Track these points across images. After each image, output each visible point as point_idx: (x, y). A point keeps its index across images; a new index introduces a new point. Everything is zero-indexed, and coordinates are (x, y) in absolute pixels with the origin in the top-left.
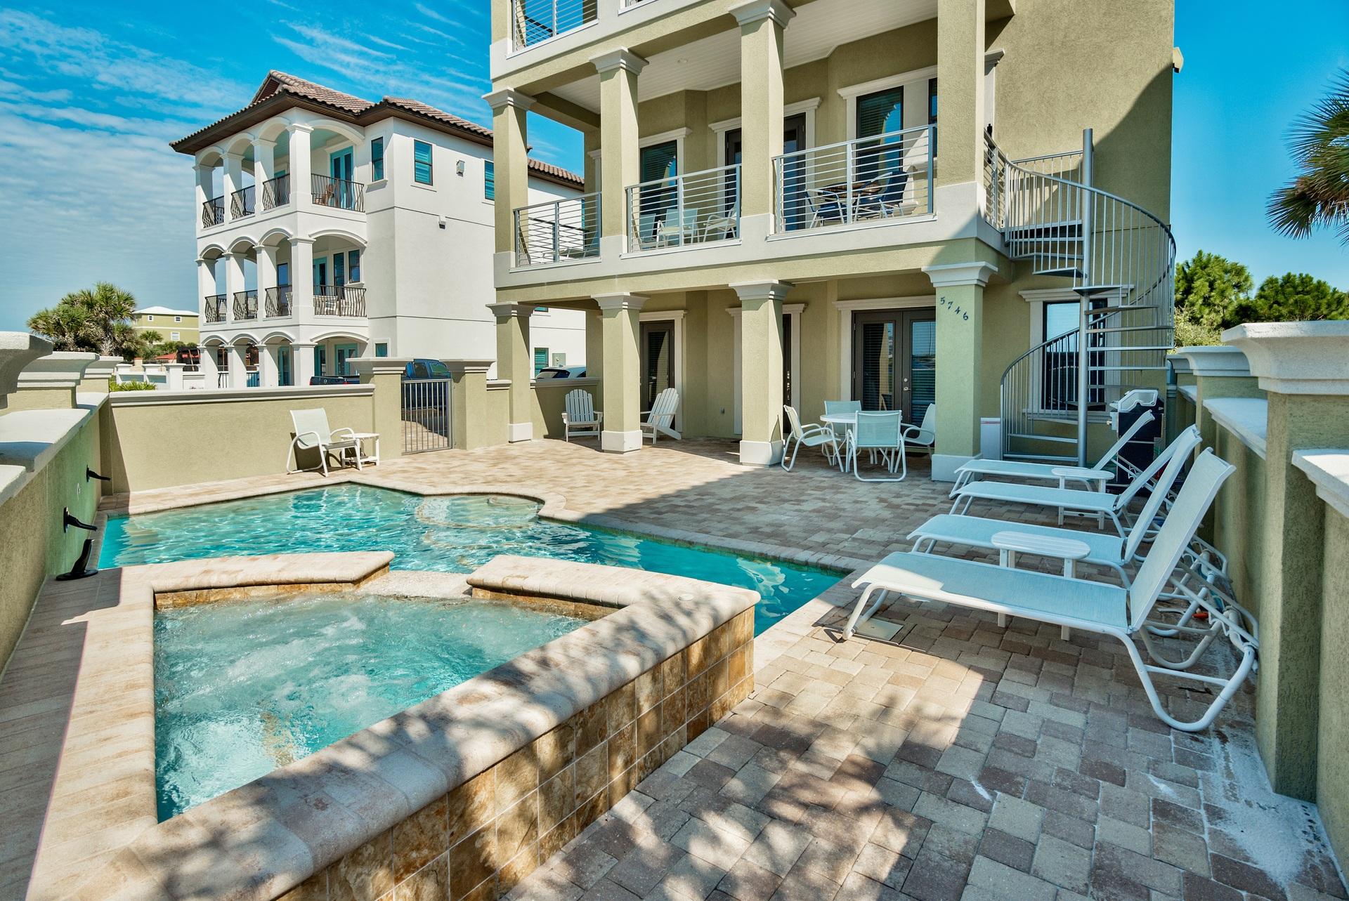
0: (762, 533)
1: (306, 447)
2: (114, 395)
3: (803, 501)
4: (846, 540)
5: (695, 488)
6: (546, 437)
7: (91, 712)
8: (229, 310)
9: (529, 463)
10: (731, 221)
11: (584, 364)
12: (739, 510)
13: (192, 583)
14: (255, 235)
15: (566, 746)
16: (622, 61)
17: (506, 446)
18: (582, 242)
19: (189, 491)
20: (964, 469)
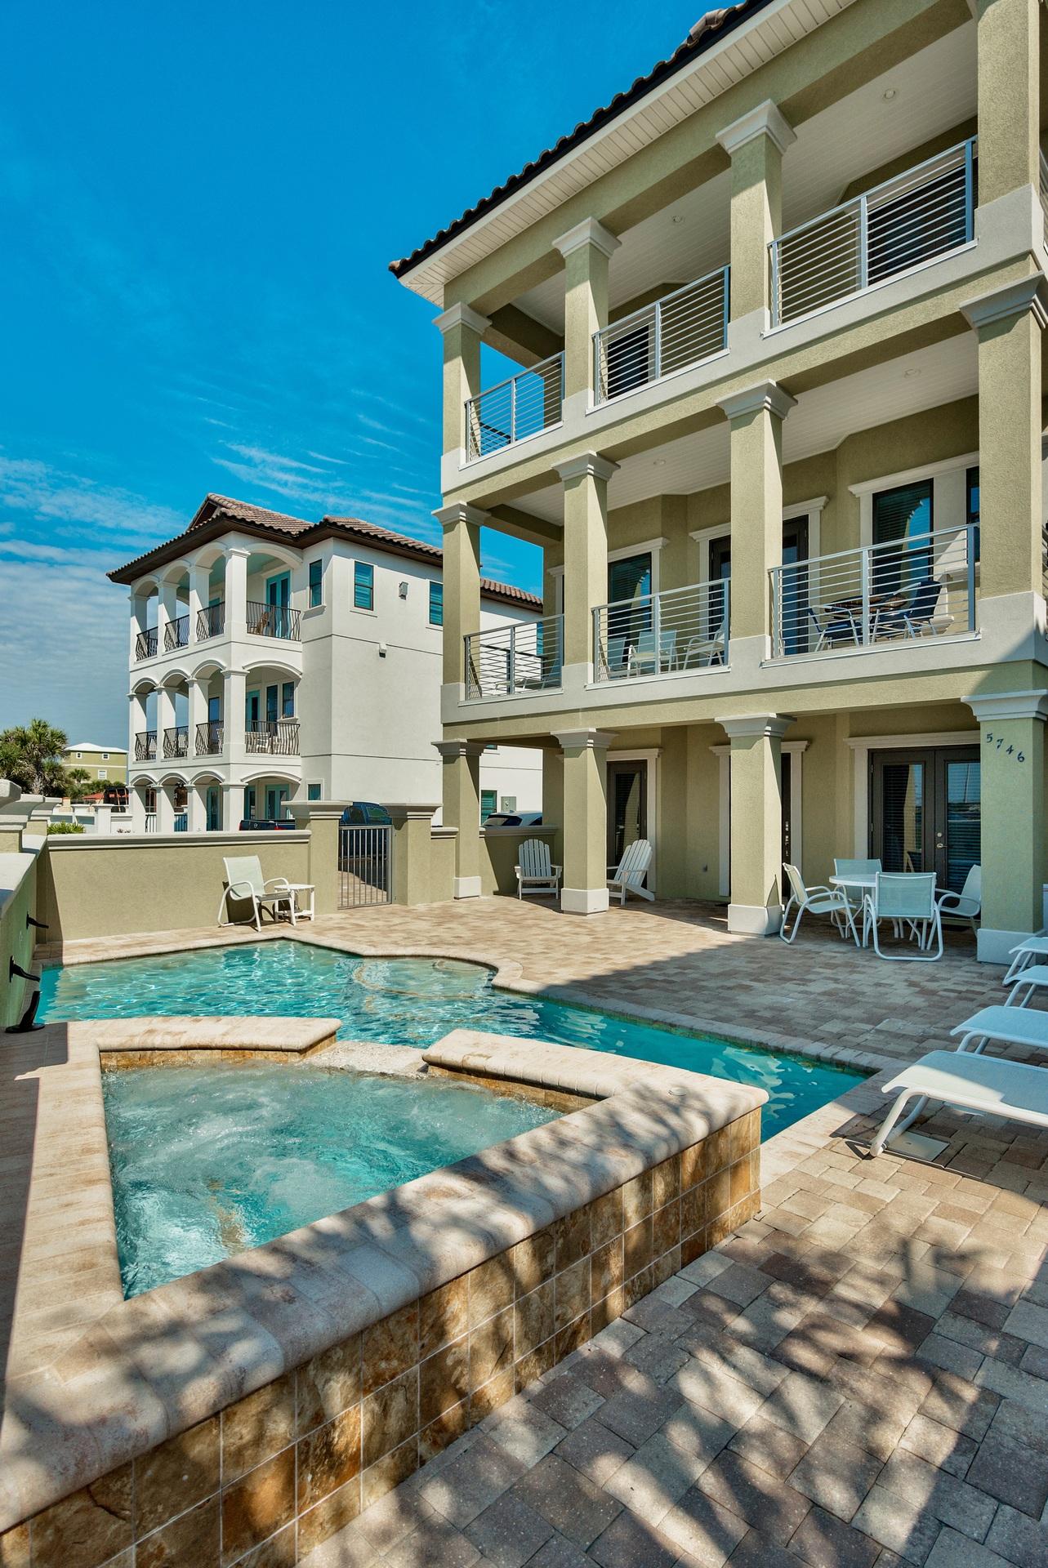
0: (761, 1018)
1: (239, 898)
2: (52, 837)
3: (811, 981)
4: (868, 1031)
5: (674, 959)
6: (495, 893)
7: (51, 1175)
8: (158, 749)
9: (478, 923)
10: (717, 645)
11: (540, 809)
12: (729, 988)
13: (137, 1042)
14: (187, 668)
15: (545, 1257)
16: (589, 466)
17: (450, 902)
18: (539, 671)
19: (121, 942)
20: (1023, 948)
